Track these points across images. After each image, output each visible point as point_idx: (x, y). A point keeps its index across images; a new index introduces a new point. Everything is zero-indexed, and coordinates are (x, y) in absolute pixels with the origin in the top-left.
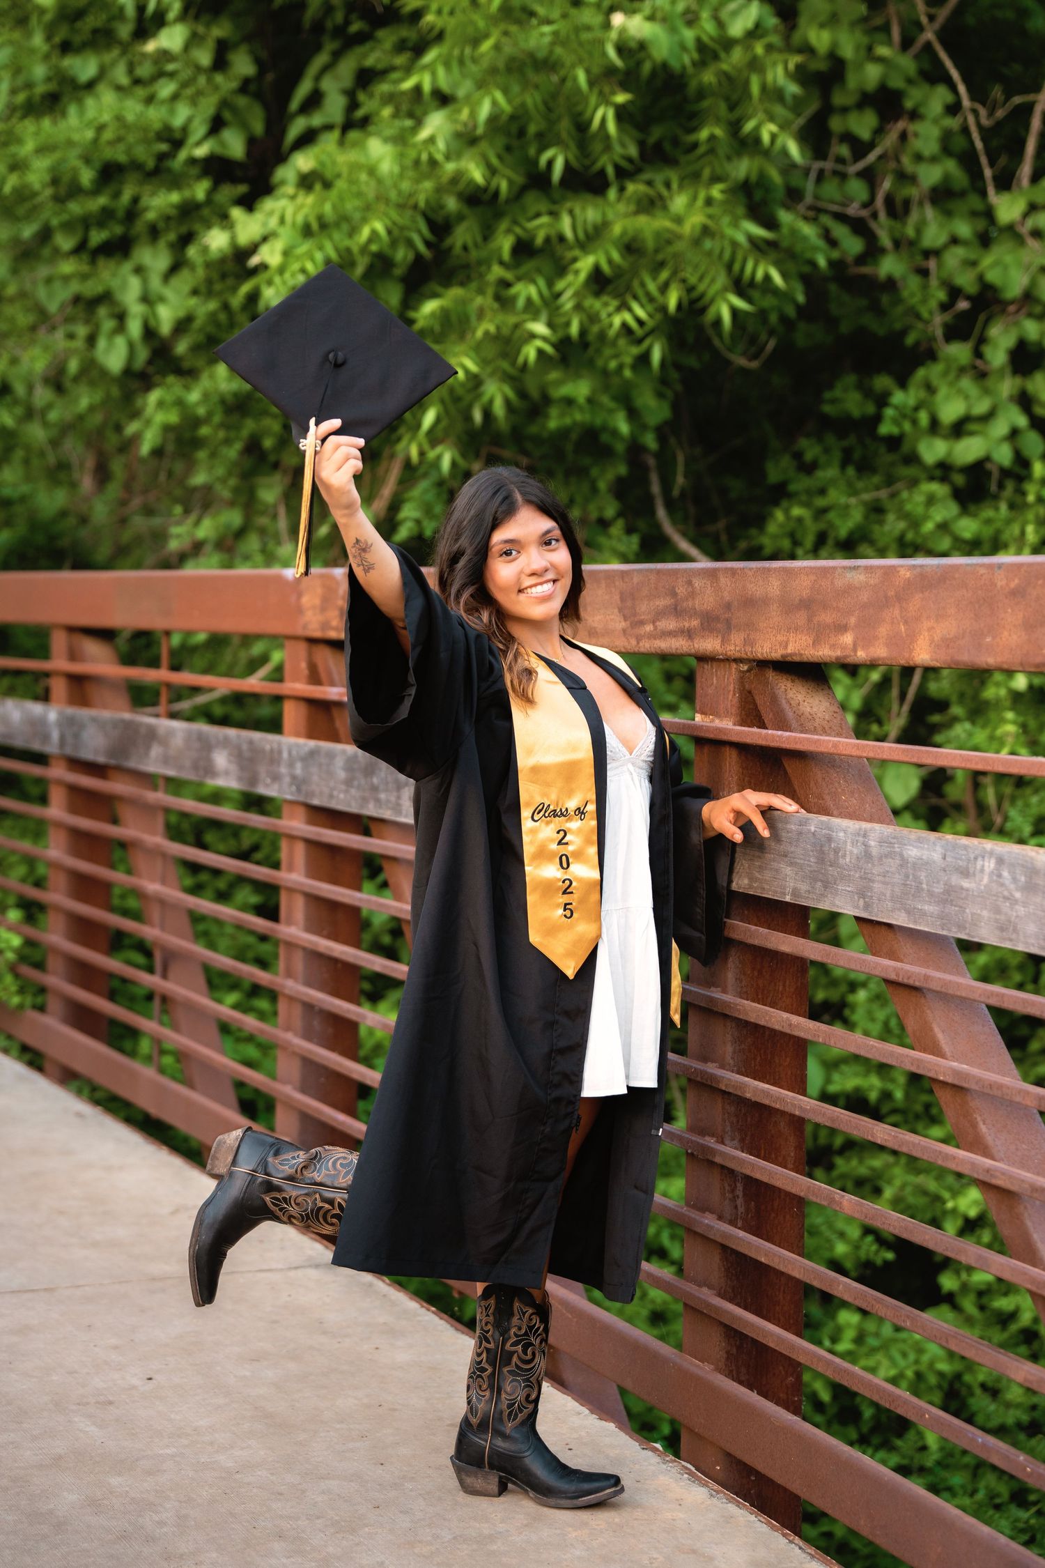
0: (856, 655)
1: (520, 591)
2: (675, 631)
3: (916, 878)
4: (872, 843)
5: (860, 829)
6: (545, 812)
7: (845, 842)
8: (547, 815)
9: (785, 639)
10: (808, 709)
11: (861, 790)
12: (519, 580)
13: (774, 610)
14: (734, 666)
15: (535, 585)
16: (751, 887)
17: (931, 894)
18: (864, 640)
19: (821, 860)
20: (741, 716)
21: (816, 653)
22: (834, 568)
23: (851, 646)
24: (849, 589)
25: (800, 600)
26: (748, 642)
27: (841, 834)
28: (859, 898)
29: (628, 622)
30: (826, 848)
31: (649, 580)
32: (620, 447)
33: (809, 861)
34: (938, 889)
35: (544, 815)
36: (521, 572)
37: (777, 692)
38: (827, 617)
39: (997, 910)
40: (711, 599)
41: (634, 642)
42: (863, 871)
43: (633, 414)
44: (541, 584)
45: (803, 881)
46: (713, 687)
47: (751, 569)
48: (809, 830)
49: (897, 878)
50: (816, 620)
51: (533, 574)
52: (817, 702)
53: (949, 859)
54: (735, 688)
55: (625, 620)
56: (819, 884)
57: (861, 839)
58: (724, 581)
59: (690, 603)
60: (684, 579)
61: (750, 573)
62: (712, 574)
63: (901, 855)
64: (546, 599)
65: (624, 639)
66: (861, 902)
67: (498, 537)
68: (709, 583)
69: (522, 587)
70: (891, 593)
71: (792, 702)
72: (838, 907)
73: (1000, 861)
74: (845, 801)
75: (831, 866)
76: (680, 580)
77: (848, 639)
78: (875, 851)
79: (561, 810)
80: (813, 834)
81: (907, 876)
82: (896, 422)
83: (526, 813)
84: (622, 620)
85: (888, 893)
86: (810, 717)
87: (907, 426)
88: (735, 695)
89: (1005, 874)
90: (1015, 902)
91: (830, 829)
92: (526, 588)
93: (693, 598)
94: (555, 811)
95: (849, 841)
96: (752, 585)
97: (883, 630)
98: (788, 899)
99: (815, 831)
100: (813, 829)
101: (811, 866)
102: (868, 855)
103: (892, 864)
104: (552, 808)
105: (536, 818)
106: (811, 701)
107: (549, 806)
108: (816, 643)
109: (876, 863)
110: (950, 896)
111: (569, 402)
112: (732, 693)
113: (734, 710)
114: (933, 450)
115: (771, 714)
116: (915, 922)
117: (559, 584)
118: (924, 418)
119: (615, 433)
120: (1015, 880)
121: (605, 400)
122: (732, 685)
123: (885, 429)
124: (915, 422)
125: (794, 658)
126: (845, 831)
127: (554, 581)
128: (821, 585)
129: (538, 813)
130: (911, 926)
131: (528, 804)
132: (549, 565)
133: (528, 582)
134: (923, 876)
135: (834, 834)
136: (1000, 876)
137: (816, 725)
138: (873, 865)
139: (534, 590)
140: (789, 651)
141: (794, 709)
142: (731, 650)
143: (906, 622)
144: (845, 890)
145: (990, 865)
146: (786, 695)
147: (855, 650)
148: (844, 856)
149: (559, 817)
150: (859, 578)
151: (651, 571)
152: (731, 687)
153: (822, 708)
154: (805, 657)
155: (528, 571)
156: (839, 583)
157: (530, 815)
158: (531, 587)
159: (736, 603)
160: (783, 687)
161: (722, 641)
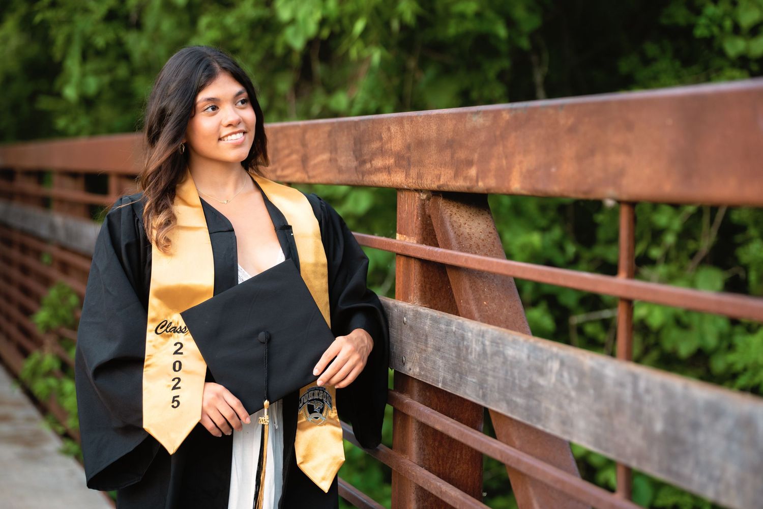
0: (478, 185)
1: (220, 139)
2: (382, 168)
3: (512, 373)
4: (487, 343)
5: (480, 330)
6: (167, 327)
7: (472, 341)
8: (168, 330)
9: (439, 172)
10: (468, 230)
11: (502, 296)
12: (218, 130)
13: (433, 148)
14: (417, 195)
15: (231, 134)
16: (420, 375)
17: (521, 389)
18: (482, 174)
19: (458, 356)
20: (422, 235)
21: (456, 184)
22: (466, 113)
23: (475, 178)
24: (474, 131)
25: (447, 141)
26: (420, 176)
27: (470, 334)
28: (480, 388)
29: (358, 162)
30: (461, 346)
31: (369, 128)
32: (504, 48)
33: (452, 355)
34: (525, 385)
35: (166, 330)
36: (220, 124)
37: (444, 216)
38: (462, 155)
39: (560, 406)
40: (400, 142)
41: (361, 177)
42: (482, 366)
43: (511, 23)
44: (235, 133)
45: (448, 372)
46: (405, 213)
47: (421, 117)
48: (452, 330)
49: (501, 374)
50: (456, 156)
51: (230, 125)
52: (476, 224)
53: (532, 359)
54: (417, 213)
55: (357, 160)
56: (457, 375)
57: (481, 339)
58: (407, 127)
59: (389, 145)
60: (386, 126)
61: (420, 120)
62: (400, 121)
63: (504, 354)
64: (238, 145)
65: (356, 175)
66: (481, 392)
67: (202, 97)
68: (398, 129)
69: (222, 136)
70: (498, 133)
71: (455, 225)
72: (467, 395)
73: (562, 363)
74: (486, 306)
75: (464, 360)
76: (384, 128)
77: (473, 172)
78: (489, 350)
79: (181, 327)
80: (454, 333)
81: (507, 372)
82: (708, 27)
83: (151, 327)
84: (355, 160)
85: (496, 386)
86: (468, 237)
87: (715, 30)
88: (417, 218)
89: (566, 375)
90: (571, 400)
91: (463, 329)
92: (224, 137)
93: (391, 141)
94: (176, 327)
95: (474, 340)
96: (422, 130)
97: (493, 164)
98: (440, 386)
99: (455, 331)
100: (454, 328)
101: (453, 360)
102: (484, 352)
103: (499, 360)
104: (173, 325)
105: (159, 331)
106: (471, 223)
107: (171, 323)
108: (456, 176)
109: (489, 359)
110: (532, 392)
111: (462, 16)
112: (415, 217)
113: (417, 231)
114: (735, 47)
115: (441, 234)
116: (512, 412)
117: (247, 136)
118: (728, 24)
119: (496, 37)
120: (571, 381)
121: (490, 14)
122: (416, 211)
123: (700, 32)
124: (721, 27)
125: (445, 188)
126: (472, 332)
127: (244, 133)
128: (458, 128)
129: (161, 328)
130: (509, 415)
131: (154, 320)
132: (241, 119)
133: (225, 131)
134: (516, 372)
135: (466, 334)
136: (562, 376)
137: (472, 243)
138: (488, 361)
139: (229, 138)
140: (441, 183)
141: (456, 230)
142: (410, 183)
143: (506, 157)
144: (472, 381)
145: (555, 365)
146: (451, 219)
147: (477, 181)
148: (471, 353)
149: (178, 332)
150: (479, 121)
151: (369, 120)
152: (415, 213)
153: (480, 229)
154: (450, 187)
155: (226, 123)
156: (469, 126)
157: (155, 329)
158: (227, 136)
159: (413, 144)
160: (449, 212)
161: (406, 175)
